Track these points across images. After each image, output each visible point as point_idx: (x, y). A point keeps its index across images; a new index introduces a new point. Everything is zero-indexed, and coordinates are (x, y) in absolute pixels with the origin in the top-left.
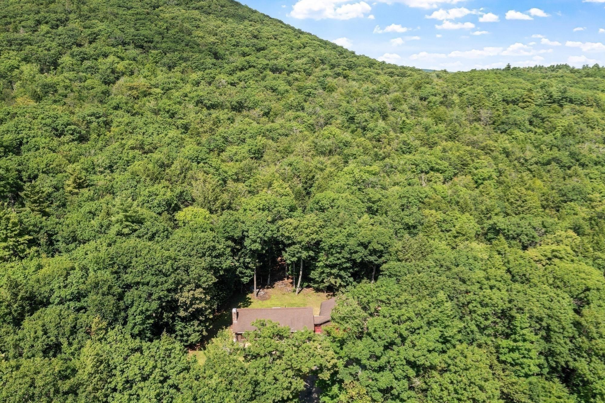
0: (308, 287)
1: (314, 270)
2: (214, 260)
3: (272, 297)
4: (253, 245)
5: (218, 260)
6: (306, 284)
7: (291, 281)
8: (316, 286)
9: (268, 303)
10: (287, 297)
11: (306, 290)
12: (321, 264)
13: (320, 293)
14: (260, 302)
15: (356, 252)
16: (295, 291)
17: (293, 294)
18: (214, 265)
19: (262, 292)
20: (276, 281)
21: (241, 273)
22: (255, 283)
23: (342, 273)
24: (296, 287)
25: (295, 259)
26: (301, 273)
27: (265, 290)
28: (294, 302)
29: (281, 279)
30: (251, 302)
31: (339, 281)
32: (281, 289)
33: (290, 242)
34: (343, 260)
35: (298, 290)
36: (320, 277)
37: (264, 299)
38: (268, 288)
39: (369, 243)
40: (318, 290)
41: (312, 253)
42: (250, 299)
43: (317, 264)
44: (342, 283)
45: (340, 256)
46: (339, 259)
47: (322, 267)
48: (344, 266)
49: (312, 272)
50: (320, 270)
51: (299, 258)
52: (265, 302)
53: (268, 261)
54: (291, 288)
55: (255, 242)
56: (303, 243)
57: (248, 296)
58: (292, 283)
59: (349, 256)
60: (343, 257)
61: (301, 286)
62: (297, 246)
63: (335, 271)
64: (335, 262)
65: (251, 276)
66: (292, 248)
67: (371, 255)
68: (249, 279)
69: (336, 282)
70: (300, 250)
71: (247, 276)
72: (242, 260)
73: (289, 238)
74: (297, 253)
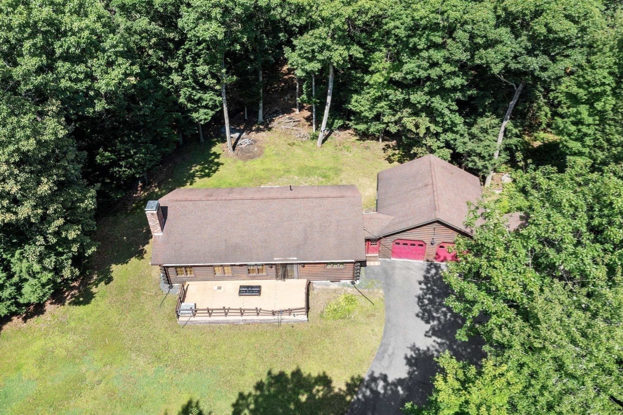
0: (344, 127)
1: (357, 92)
2: (62, 67)
3: (267, 151)
4: (201, 27)
5: (81, 68)
6: (339, 123)
7: (307, 113)
8: (362, 127)
9: (256, 165)
10: (298, 151)
11: (340, 136)
12: (378, 78)
13: (369, 142)
14: (240, 163)
15: (491, 44)
16: (315, 137)
17: (310, 144)
18: (64, 83)
19: (246, 140)
20: (277, 113)
21: (190, 99)
22: (227, 121)
23: (437, 102)
24: (317, 128)
25: (315, 66)
26: (329, 99)
27: (253, 135)
28: (313, 164)
29: (288, 110)
30: (218, 164)
31: (424, 121)
32: (286, 133)
33: (303, 21)
34: (449, 68)
35: (321, 136)
36: (371, 109)
37: (248, 155)
38: (258, 130)
39: (537, 14)
40: (364, 136)
41: (356, 51)
42: (218, 156)
43: (367, 78)
44: (433, 127)
45: (437, 55)
46: (434, 65)
47: (381, 85)
48: (448, 84)
49: (355, 97)
50: (373, 93)
51: (326, 64)
52: (250, 163)
53: (255, 72)
54: (307, 130)
55: (207, 17)
56: (337, 22)
57: (214, 149)
58: (308, 119)
59: (464, 56)
60: (447, 60)
61: (329, 126)
62: (321, 31)
63: (418, 97)
64: (423, 74)
65: (215, 106)
66: (307, 37)
67: (530, 52)
68: (211, 113)
69: (417, 126)
70: (329, 42)
71: (206, 107)
72: (188, 69)
73: (300, 10)
74: (321, 50)
